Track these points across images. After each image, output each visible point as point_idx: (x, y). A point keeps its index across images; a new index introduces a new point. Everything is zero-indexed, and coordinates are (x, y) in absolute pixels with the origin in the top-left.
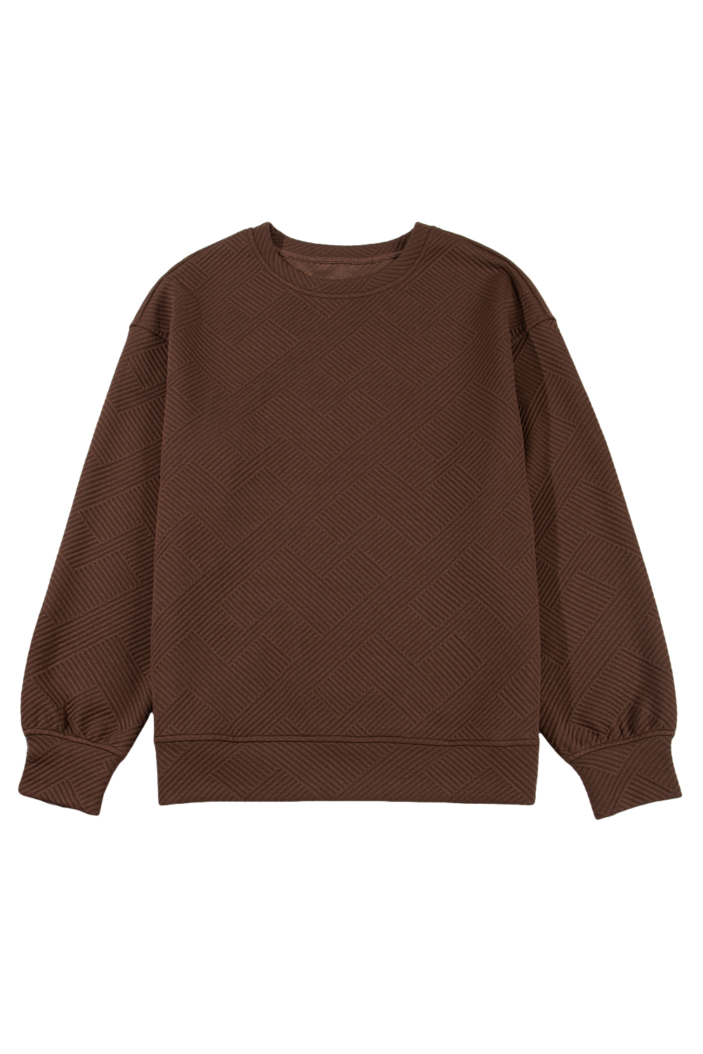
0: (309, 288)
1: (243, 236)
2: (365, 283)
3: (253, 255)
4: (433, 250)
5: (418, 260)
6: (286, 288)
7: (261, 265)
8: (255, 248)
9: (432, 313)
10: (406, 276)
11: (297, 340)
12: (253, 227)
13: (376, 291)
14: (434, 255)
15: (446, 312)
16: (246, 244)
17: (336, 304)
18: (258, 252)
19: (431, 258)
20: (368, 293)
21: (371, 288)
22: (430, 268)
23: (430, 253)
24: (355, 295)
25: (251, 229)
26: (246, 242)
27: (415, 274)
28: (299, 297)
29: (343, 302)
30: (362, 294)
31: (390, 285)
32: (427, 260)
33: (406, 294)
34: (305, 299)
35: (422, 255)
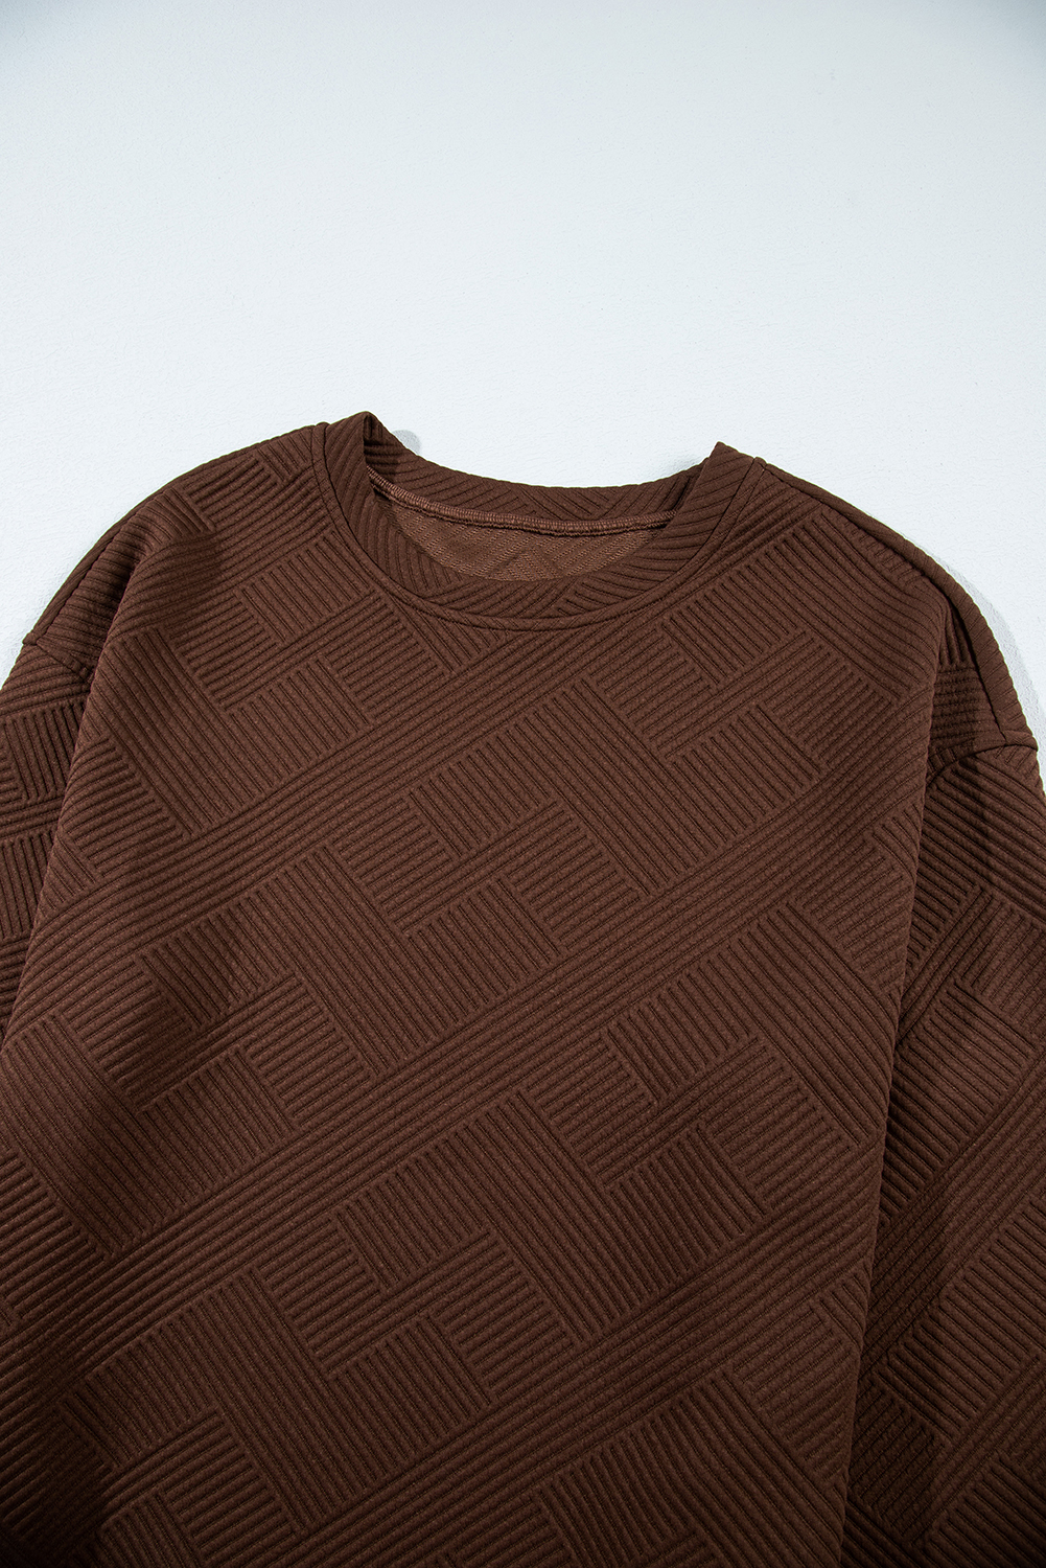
0: (423, 591)
1: (299, 443)
2: (557, 597)
3: (315, 493)
4: (747, 529)
5: (704, 551)
6: (372, 584)
7: (328, 520)
8: (322, 476)
9: (720, 692)
10: (667, 586)
11: (371, 721)
12: (331, 422)
13: (583, 619)
14: (745, 542)
15: (754, 696)
16: (303, 464)
17: (478, 641)
18: (327, 484)
19: (737, 548)
20: (562, 622)
21: (573, 610)
22: (732, 573)
23: (737, 535)
24: (529, 623)
25: (324, 425)
26: (305, 459)
27: (692, 585)
28: (396, 612)
29: (498, 637)
30: (546, 623)
31: (622, 606)
32: (728, 554)
33: (660, 633)
34: (409, 618)
35: (715, 540)
